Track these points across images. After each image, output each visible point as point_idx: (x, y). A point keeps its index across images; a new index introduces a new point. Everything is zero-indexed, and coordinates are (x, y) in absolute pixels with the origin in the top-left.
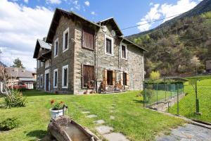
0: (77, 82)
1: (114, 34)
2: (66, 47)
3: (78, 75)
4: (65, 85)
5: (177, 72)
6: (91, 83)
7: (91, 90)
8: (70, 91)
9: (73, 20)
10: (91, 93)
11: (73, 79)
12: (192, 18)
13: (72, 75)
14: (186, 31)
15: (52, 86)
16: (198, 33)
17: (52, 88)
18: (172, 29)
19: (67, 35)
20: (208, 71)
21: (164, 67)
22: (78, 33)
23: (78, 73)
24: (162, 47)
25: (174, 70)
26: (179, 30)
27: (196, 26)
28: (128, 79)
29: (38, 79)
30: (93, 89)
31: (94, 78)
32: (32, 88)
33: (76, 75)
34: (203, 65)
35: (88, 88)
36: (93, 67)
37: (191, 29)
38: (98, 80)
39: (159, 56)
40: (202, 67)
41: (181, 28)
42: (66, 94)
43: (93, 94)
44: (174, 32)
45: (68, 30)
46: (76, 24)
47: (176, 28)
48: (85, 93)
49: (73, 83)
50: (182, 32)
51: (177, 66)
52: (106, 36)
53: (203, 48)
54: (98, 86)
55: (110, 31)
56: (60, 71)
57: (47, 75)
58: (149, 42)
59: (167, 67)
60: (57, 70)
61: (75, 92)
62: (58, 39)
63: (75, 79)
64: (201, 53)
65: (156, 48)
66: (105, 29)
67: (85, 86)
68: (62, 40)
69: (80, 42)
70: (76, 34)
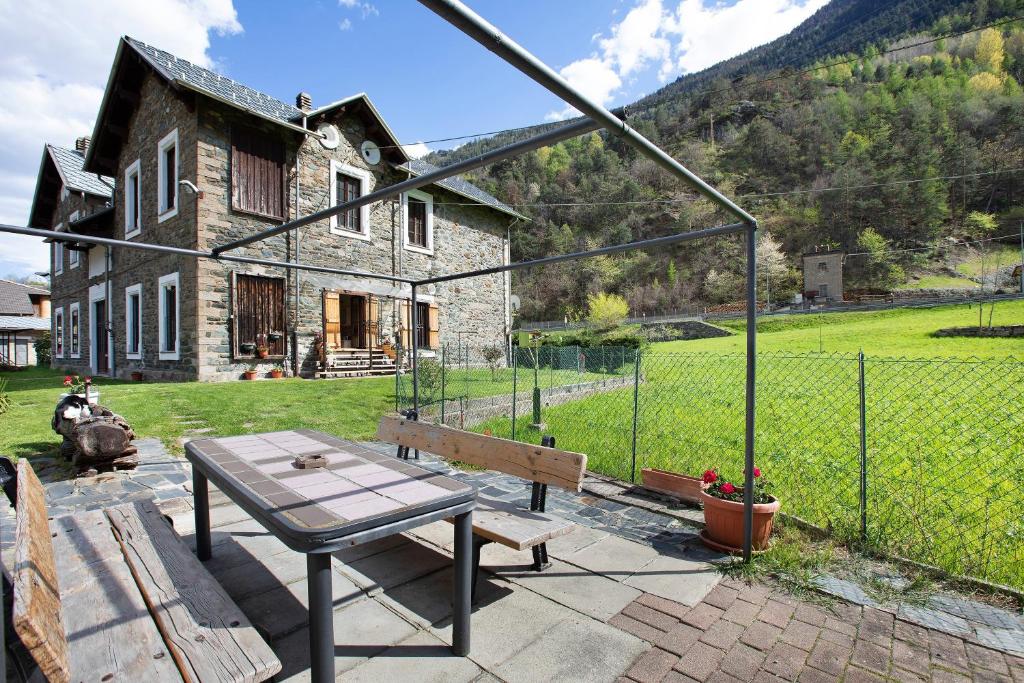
0: (211, 338)
1: (376, 157)
2: (170, 205)
3: (216, 312)
4: (171, 347)
5: (702, 296)
6: (271, 338)
7: (270, 367)
8: (186, 369)
9: (191, 109)
10: (270, 375)
11: (194, 327)
12: (774, 79)
13: (191, 313)
14: (746, 129)
15: (119, 352)
16: (788, 144)
17: (121, 360)
18: (694, 114)
19: (170, 153)
20: (810, 296)
21: (652, 275)
22: (211, 158)
23: (217, 305)
24: (650, 192)
25: (690, 291)
26: (721, 122)
27: (787, 112)
28: (433, 324)
29: (57, 320)
30: (280, 362)
31: (282, 323)
32: (33, 360)
33: (204, 312)
34: (797, 274)
35: (259, 358)
36: (278, 282)
37: (766, 125)
38: (300, 329)
39: (634, 228)
40: (793, 282)
41: (730, 118)
42: (172, 379)
43: (280, 379)
44: (701, 131)
45: (172, 137)
46: (201, 123)
47: (709, 115)
48: (245, 376)
49: (195, 340)
50: (735, 135)
51: (703, 274)
52: (336, 166)
53: (804, 203)
54: (303, 350)
55: (356, 145)
56: (151, 292)
57: (100, 305)
58: (599, 167)
59: (664, 278)
60: (137, 288)
61: (205, 371)
62: (137, 163)
63: (203, 327)
64: (794, 225)
65: (627, 193)
66: (333, 136)
67: (244, 350)
68: (155, 173)
69: (222, 191)
70: (202, 160)
